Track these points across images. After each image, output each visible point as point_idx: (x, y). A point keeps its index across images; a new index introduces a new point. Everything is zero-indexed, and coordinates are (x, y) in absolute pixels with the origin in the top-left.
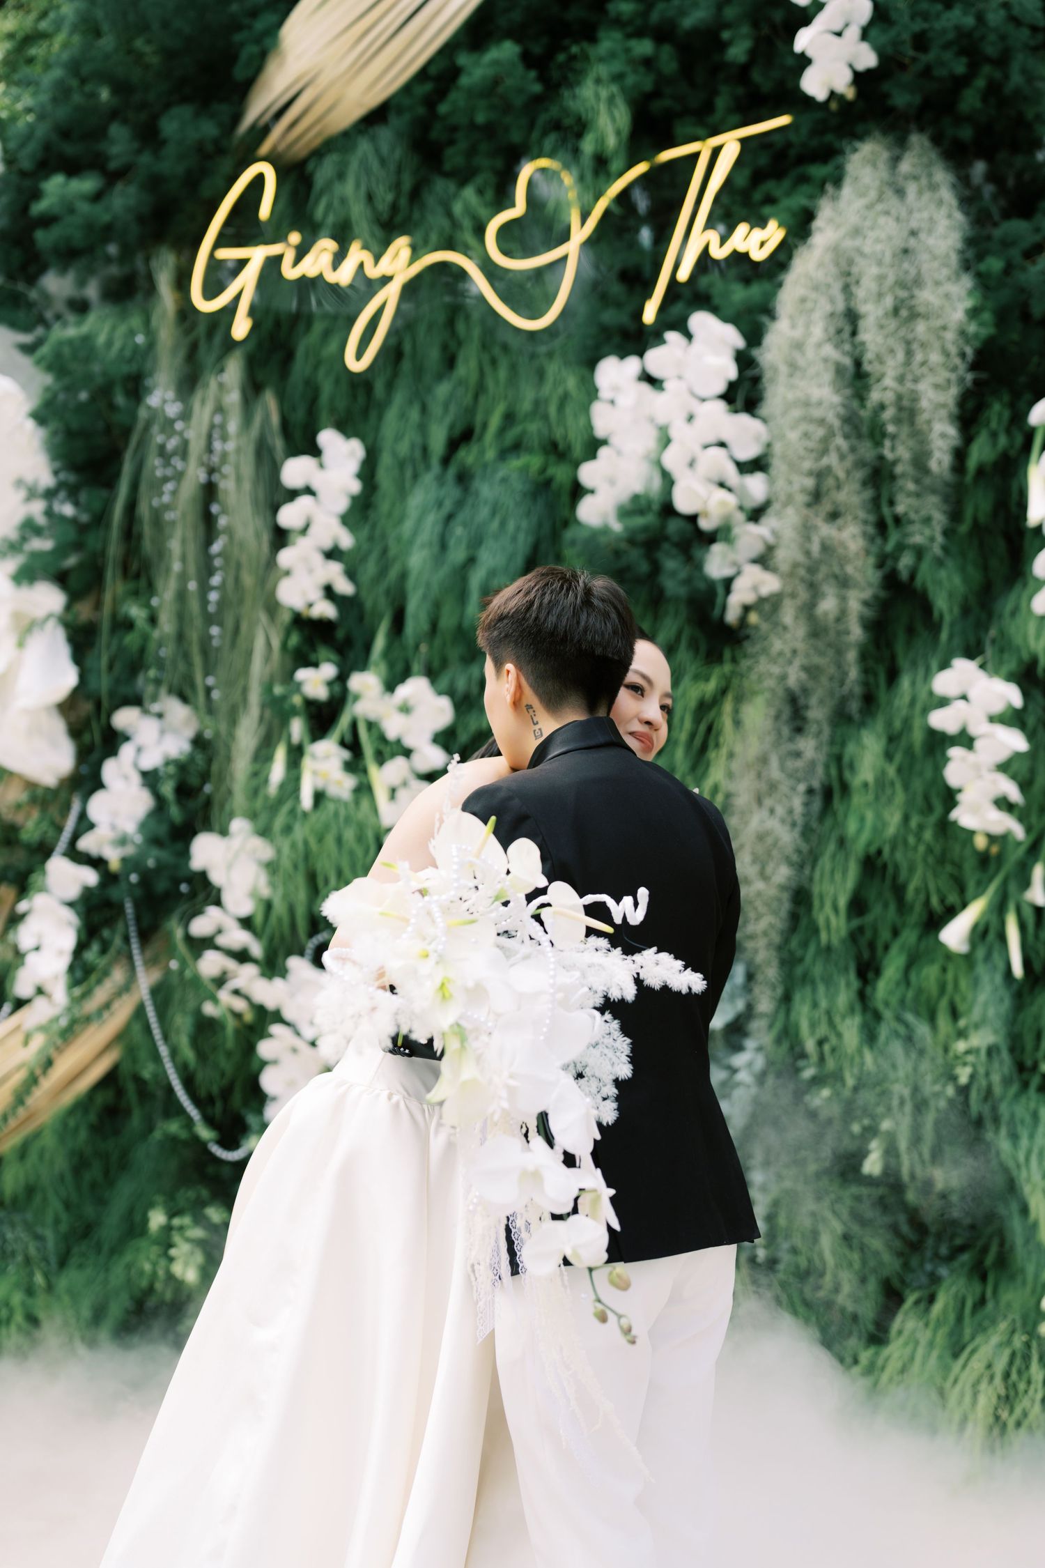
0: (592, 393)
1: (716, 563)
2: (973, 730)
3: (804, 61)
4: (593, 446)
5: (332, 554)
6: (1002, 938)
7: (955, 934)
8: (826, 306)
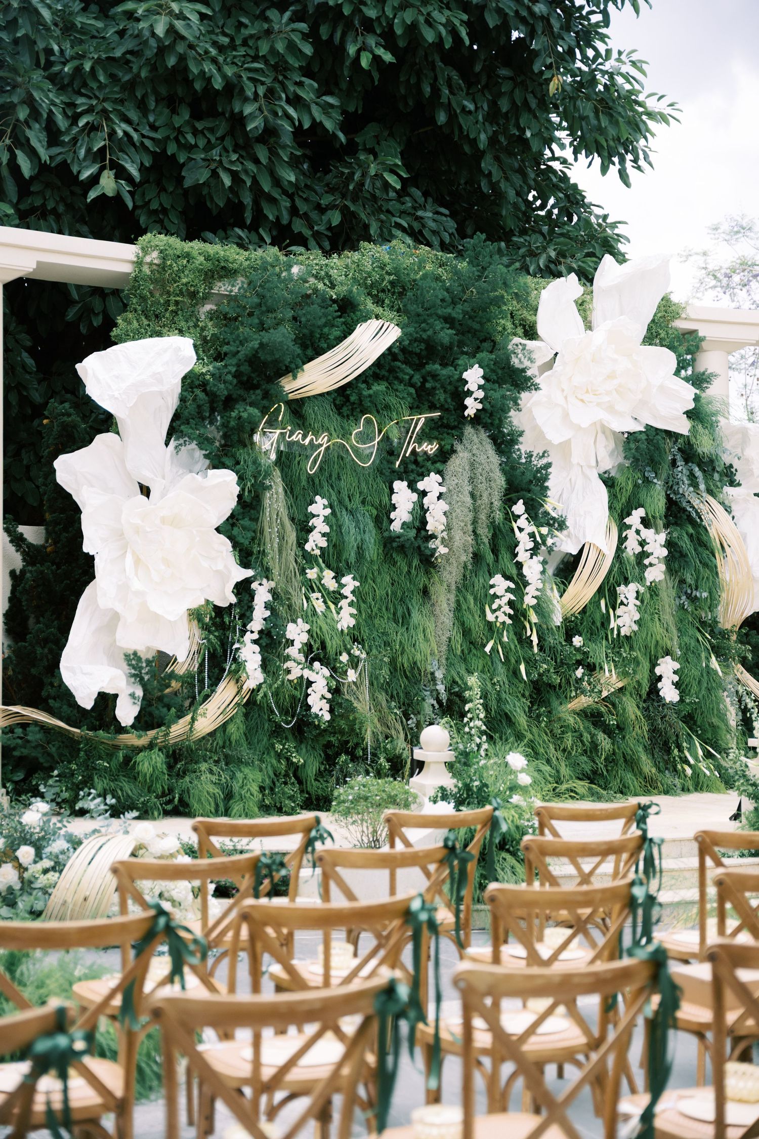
0: (392, 491)
1: (431, 545)
2: (499, 594)
3: (466, 407)
4: (394, 508)
5: (324, 535)
6: (498, 652)
7: (488, 649)
8: (467, 475)
